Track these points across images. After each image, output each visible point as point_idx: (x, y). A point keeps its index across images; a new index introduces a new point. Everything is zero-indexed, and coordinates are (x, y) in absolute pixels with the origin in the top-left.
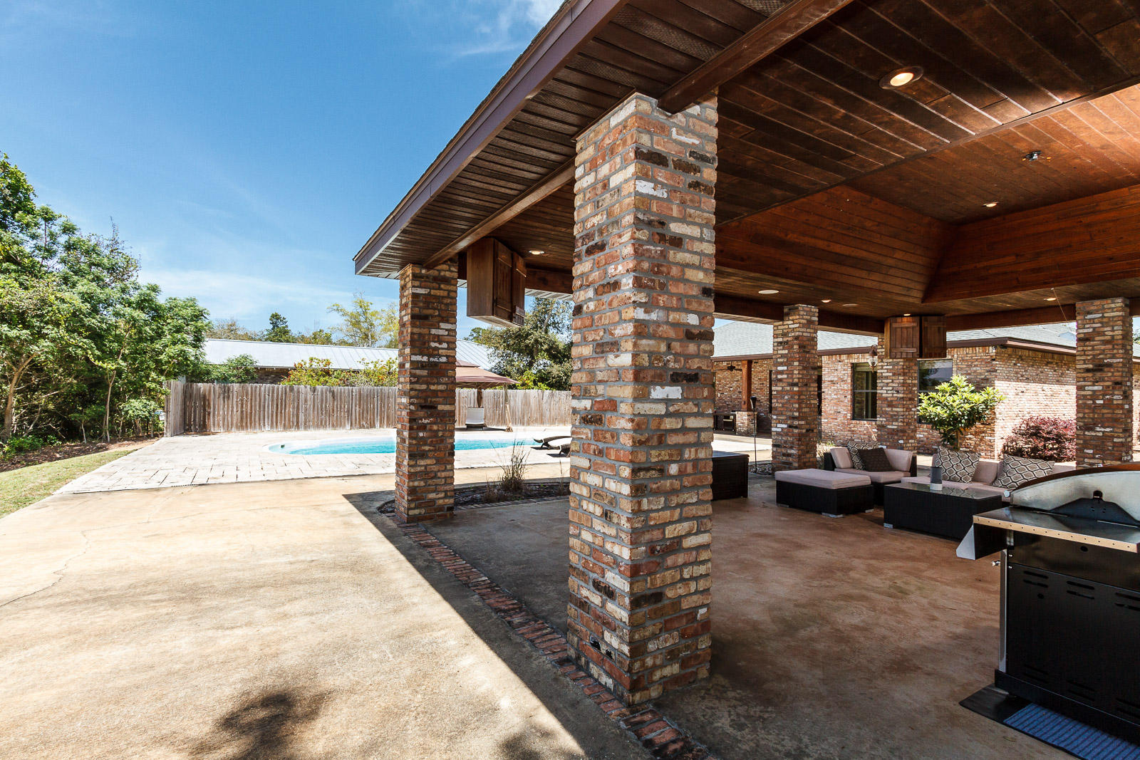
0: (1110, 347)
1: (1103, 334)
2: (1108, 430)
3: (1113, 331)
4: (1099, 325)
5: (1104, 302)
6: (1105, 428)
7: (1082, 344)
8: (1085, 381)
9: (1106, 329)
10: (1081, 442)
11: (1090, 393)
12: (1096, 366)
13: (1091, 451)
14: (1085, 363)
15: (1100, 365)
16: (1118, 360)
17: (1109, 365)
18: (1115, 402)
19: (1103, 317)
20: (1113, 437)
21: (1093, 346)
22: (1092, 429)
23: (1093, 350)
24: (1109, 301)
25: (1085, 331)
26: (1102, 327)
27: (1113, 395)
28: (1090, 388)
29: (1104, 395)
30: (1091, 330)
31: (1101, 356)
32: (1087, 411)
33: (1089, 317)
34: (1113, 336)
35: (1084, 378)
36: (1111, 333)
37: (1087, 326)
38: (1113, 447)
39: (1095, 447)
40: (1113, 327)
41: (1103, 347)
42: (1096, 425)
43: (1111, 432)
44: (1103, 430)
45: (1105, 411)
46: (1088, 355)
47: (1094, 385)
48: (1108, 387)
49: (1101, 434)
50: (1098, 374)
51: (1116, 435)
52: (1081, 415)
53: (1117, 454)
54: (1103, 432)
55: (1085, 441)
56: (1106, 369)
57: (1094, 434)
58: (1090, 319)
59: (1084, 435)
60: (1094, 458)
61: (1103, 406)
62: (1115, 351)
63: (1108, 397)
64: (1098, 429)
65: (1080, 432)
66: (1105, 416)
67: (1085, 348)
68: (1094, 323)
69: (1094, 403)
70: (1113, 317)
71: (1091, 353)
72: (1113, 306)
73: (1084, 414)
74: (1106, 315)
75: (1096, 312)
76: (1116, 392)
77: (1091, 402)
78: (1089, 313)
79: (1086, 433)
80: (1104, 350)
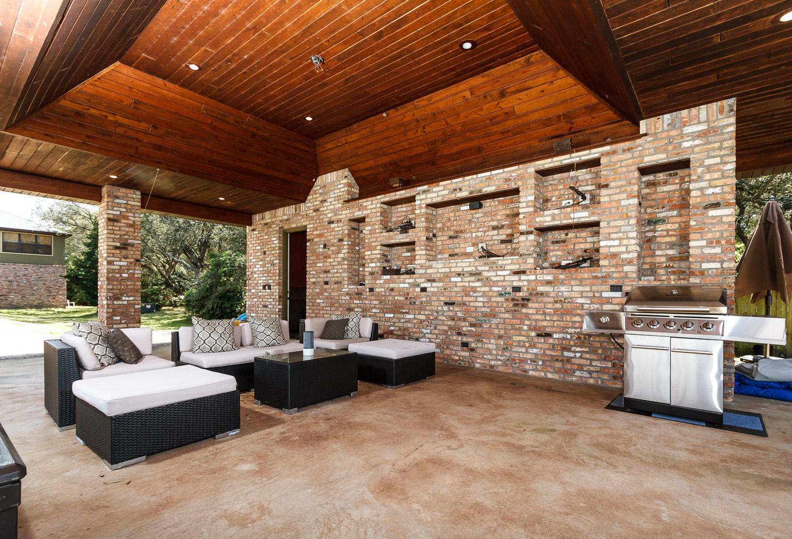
0: (132, 230)
1: (127, 218)
2: (131, 298)
3: (134, 217)
4: (124, 210)
5: (128, 191)
6: (129, 297)
7: (112, 223)
8: (113, 257)
9: (129, 215)
10: (111, 310)
11: (118, 267)
12: (122, 244)
13: (118, 318)
14: (113, 241)
15: (125, 244)
16: (138, 242)
17: (133, 245)
18: (136, 276)
19: (127, 204)
20: (135, 304)
21: (120, 227)
22: (119, 299)
23: (120, 230)
24: (132, 192)
25: (115, 213)
26: (127, 212)
27: (134, 270)
28: (118, 263)
29: (128, 270)
30: (118, 213)
31: (126, 237)
32: (115, 283)
33: (117, 201)
34: (134, 221)
35: (113, 254)
36: (133, 219)
37: (115, 209)
38: (135, 312)
39: (122, 314)
40: (134, 214)
41: (127, 229)
42: (122, 295)
43: (133, 300)
44: (127, 299)
45: (129, 283)
46: (116, 235)
47: (120, 261)
48: (131, 263)
49: (126, 303)
50: (124, 252)
51: (136, 302)
52: (110, 287)
53: (137, 317)
54: (128, 301)
55: (114, 309)
56: (129, 248)
57: (121, 303)
58: (118, 203)
59: (113, 304)
60: (120, 323)
61: (127, 279)
62: (136, 234)
63: (131, 271)
64: (124, 298)
65: (110, 302)
66: (129, 287)
67: (114, 228)
68: (120, 207)
69: (121, 276)
70: (134, 206)
71: (118, 232)
72: (134, 196)
73: (113, 285)
74: (129, 203)
75: (123, 198)
76: (137, 268)
77: (118, 275)
78: (117, 197)
79: (115, 302)
80: (128, 232)
